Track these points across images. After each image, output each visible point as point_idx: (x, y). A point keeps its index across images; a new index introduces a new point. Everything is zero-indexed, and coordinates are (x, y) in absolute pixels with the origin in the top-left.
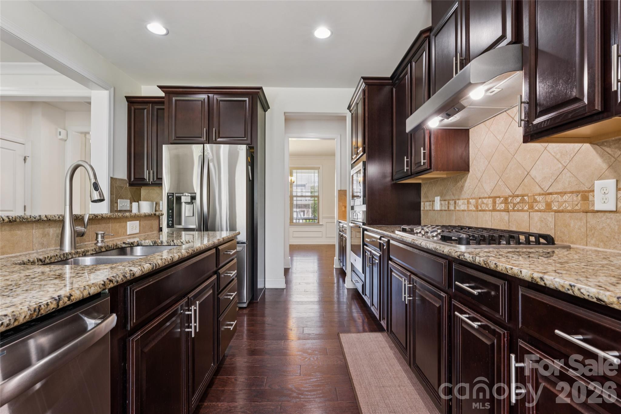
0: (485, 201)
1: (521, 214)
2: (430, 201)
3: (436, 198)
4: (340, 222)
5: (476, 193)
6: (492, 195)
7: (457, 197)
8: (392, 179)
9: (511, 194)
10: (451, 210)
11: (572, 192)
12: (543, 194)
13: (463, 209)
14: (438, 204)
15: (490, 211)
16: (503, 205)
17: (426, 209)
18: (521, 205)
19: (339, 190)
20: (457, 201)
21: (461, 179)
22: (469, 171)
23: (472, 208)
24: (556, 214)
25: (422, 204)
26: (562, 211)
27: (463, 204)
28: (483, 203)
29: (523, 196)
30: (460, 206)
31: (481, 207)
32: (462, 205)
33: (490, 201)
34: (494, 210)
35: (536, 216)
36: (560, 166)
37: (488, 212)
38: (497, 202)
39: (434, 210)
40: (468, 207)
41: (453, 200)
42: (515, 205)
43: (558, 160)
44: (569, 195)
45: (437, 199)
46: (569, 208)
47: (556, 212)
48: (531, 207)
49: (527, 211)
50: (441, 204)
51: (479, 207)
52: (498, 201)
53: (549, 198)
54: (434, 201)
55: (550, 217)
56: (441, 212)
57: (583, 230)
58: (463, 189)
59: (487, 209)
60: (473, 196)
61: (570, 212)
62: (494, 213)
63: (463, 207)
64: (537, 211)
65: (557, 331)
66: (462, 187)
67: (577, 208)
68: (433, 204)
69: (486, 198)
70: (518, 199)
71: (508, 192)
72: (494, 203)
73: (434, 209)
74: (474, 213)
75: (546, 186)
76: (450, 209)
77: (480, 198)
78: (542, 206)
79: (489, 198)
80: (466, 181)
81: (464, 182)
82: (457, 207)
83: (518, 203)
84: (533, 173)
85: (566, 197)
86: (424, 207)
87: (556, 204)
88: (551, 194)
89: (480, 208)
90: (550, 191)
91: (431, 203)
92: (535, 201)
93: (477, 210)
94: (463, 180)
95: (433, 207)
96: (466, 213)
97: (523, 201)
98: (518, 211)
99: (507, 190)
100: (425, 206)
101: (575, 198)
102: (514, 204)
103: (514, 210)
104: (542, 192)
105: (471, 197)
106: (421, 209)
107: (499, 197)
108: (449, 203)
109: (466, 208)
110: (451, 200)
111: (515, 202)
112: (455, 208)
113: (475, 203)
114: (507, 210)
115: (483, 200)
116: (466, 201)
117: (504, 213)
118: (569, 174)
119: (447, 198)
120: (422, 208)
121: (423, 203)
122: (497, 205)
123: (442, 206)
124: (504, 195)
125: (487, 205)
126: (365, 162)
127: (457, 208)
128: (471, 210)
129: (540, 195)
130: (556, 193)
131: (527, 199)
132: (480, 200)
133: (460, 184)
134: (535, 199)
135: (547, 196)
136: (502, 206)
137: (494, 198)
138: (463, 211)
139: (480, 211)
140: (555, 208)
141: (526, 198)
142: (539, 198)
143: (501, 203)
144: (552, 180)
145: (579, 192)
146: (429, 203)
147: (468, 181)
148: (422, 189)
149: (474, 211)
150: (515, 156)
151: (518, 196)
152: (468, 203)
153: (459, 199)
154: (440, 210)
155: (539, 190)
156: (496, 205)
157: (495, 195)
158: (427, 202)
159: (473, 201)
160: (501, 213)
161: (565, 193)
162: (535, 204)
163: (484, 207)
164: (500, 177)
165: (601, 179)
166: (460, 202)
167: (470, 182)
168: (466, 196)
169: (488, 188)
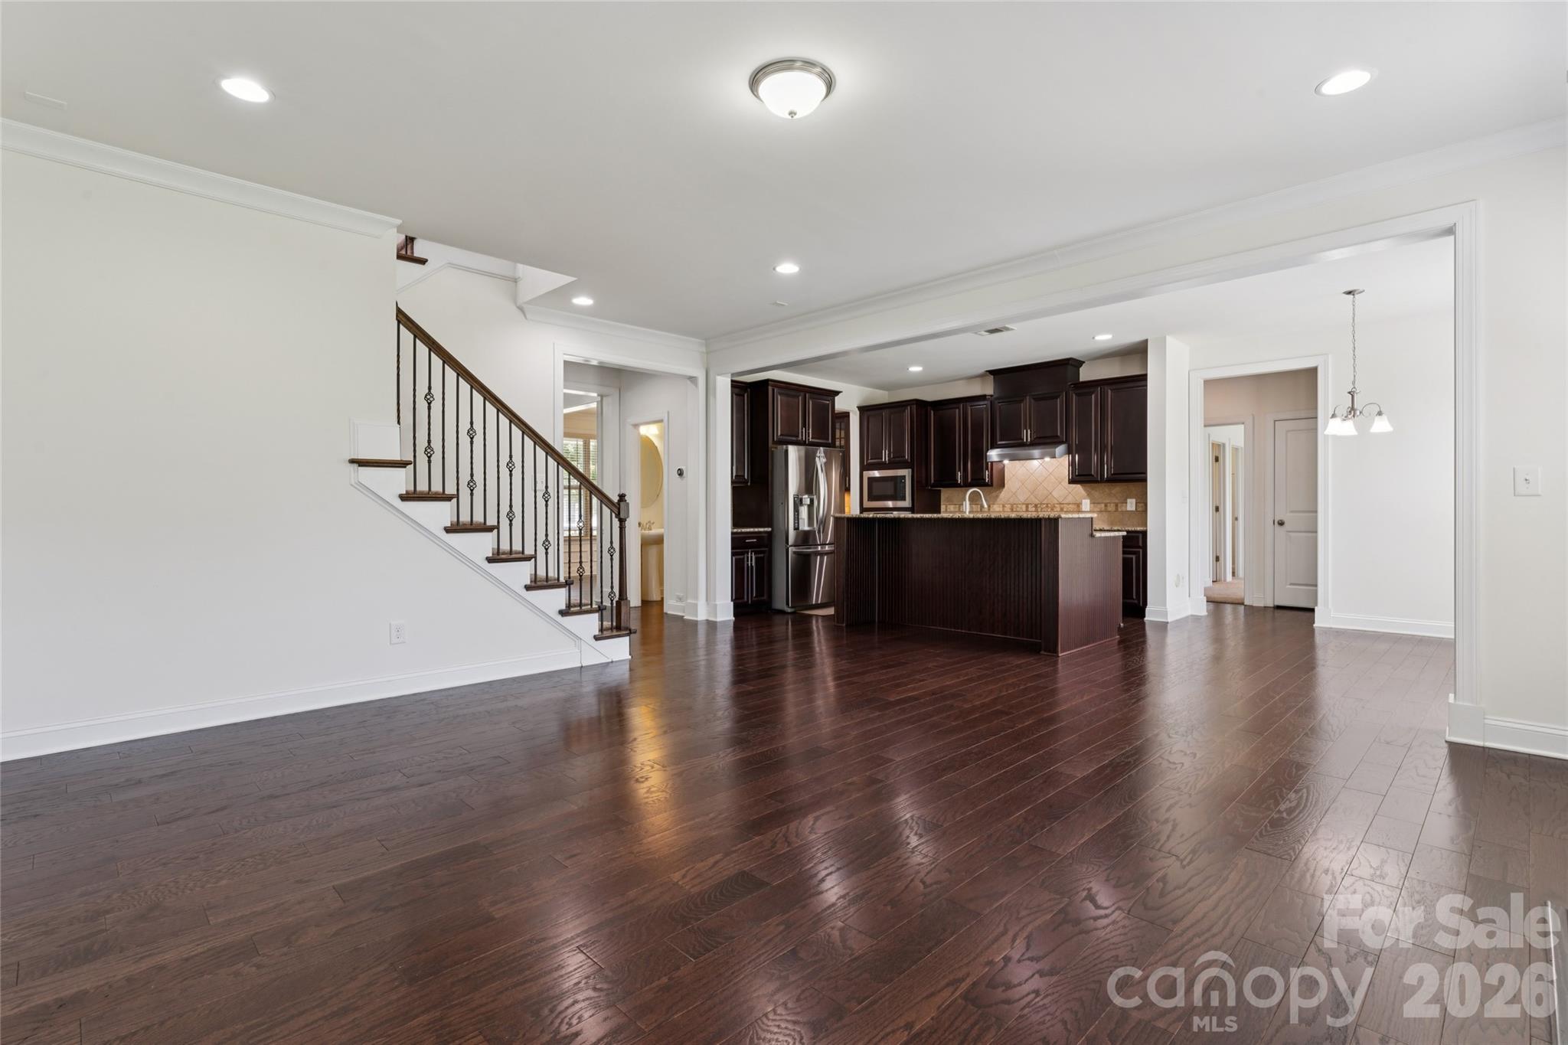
0: (1019, 506)
3: (964, 503)
5: (1010, 499)
7: (991, 503)
12: (1059, 504)
14: (967, 507)
15: (1024, 512)
16: (1034, 509)
17: (949, 510)
18: (1046, 508)
20: (991, 505)
21: (996, 490)
22: (1004, 486)
27: (998, 507)
30: (995, 508)
31: (1016, 509)
32: (998, 504)
33: (1024, 506)
34: (1027, 511)
36: (1068, 492)
42: (1042, 508)
48: (1052, 510)
49: (1050, 511)
50: (971, 507)
53: (1062, 506)
54: (963, 505)
58: (998, 498)
59: (1021, 510)
60: (1008, 503)
63: (997, 510)
64: (1055, 511)
66: (997, 496)
68: (959, 508)
69: (1020, 502)
71: (1037, 502)
72: (1027, 507)
73: (961, 510)
75: (1061, 500)
76: (983, 510)
77: (1015, 502)
78: (1057, 509)
79: (1023, 504)
80: (1001, 491)
81: (998, 492)
83: (1044, 508)
84: (1050, 493)
85: (1070, 506)
91: (957, 506)
93: (1012, 511)
97: (1047, 506)
98: (1044, 511)
103: (1041, 511)
107: (1031, 504)
108: (981, 506)
109: (1001, 510)
112: (989, 510)
113: (1010, 507)
114: (1037, 512)
116: (1001, 506)
118: (1071, 497)
121: (944, 506)
122: (1029, 509)
123: (973, 508)
124: (1034, 503)
125: (1021, 508)
127: (991, 510)
128: (1007, 512)
130: (1064, 503)
131: (1050, 506)
132: (1015, 505)
133: (994, 494)
134: (1054, 506)
138: (999, 512)
144: (1063, 498)
145: (1075, 504)
146: (955, 505)
147: (1003, 491)
148: (942, 494)
150: (1042, 484)
151: (1044, 505)
152: (1004, 506)
153: (993, 504)
155: (1056, 502)
157: (1028, 503)
158: (951, 505)
159: (1008, 506)
161: (1070, 504)
162: (1054, 508)
163: (1018, 509)
164: (1032, 494)
165: (1084, 499)
166: (995, 506)
167: (1004, 495)
168: (1001, 502)
169: (1022, 499)
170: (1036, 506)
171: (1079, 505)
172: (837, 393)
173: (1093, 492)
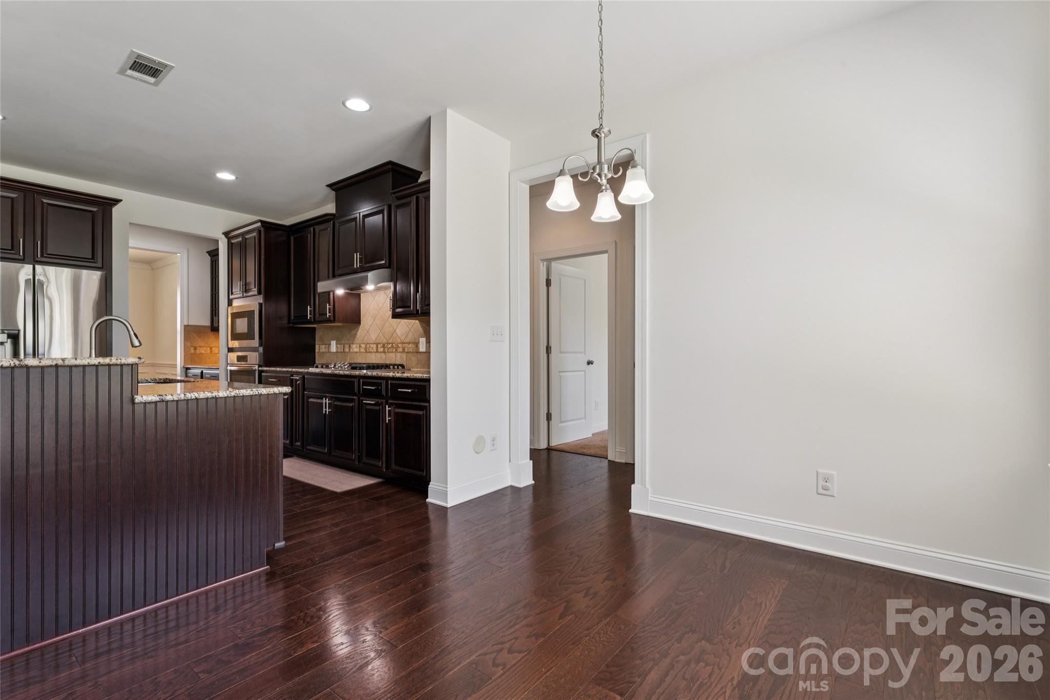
0: (372, 346)
1: (391, 354)
3: (332, 342)
4: (187, 369)
5: (365, 339)
6: (375, 342)
7: (351, 342)
8: (289, 322)
10: (345, 352)
11: (413, 343)
13: (356, 351)
14: (334, 347)
15: (374, 352)
17: (321, 351)
18: (392, 349)
19: (185, 326)
20: (351, 345)
22: (360, 324)
23: (363, 350)
25: (317, 346)
26: (409, 352)
28: (370, 347)
29: (392, 344)
31: (369, 349)
32: (355, 348)
33: (375, 346)
34: (377, 352)
35: (399, 355)
36: (408, 329)
37: (373, 353)
38: (379, 346)
39: (330, 352)
40: (360, 349)
41: (348, 344)
42: (388, 349)
43: (407, 326)
45: (333, 343)
46: (411, 351)
47: (407, 353)
48: (396, 350)
49: (394, 352)
50: (337, 347)
51: (367, 349)
53: (404, 346)
54: (330, 344)
55: (404, 356)
57: (416, 361)
60: (363, 342)
61: (412, 353)
62: (377, 354)
63: (356, 350)
64: (399, 352)
65: (399, 390)
66: (355, 335)
68: (329, 347)
69: (372, 344)
70: (390, 346)
71: (385, 341)
72: (377, 347)
74: (364, 354)
75: (402, 339)
76: (345, 350)
77: (368, 344)
78: (401, 350)
79: (374, 344)
80: (358, 330)
83: (390, 348)
84: (397, 331)
85: (410, 345)
86: (319, 350)
87: (407, 349)
88: (404, 343)
89: (368, 351)
90: (404, 342)
91: (327, 346)
92: (398, 347)
93: (366, 352)
94: (356, 330)
95: (329, 349)
96: (358, 354)
97: (392, 346)
98: (390, 352)
99: (384, 340)
100: (319, 348)
101: (413, 346)
103: (388, 352)
107: (380, 344)
108: (344, 346)
109: (358, 351)
110: (346, 344)
111: (388, 347)
112: (349, 350)
114: (384, 352)
115: (370, 345)
116: (358, 346)
117: (383, 354)
119: (343, 342)
120: (317, 350)
122: (379, 349)
123: (338, 349)
124: (382, 342)
125: (373, 348)
126: (261, 304)
127: (351, 350)
129: (400, 343)
130: (407, 343)
131: (394, 346)
133: (353, 332)
134: (398, 345)
136: (382, 350)
137: (377, 344)
138: (356, 352)
139: (368, 352)
140: (406, 351)
142: (400, 345)
143: (381, 347)
144: (404, 337)
146: (325, 345)
147: (360, 331)
148: (316, 333)
151: (390, 344)
152: (360, 346)
153: (353, 344)
154: (336, 352)
155: (399, 341)
157: (378, 342)
158: (323, 344)
159: (363, 346)
161: (410, 343)
162: (398, 349)
164: (380, 329)
165: (421, 337)
166: (354, 346)
167: (361, 332)
169: (373, 337)
171: (417, 344)
172: (117, 201)
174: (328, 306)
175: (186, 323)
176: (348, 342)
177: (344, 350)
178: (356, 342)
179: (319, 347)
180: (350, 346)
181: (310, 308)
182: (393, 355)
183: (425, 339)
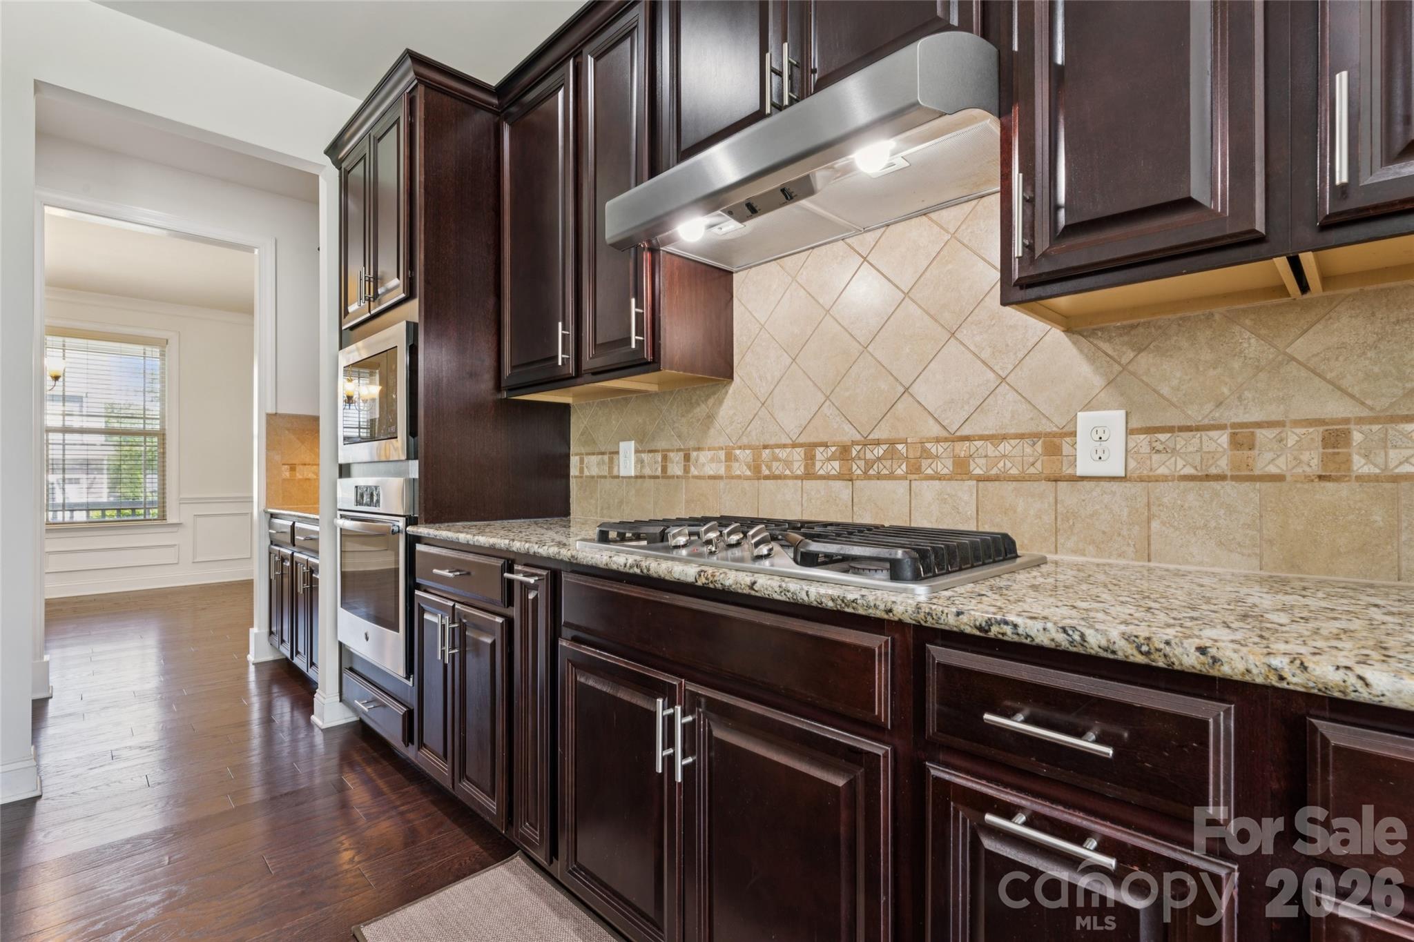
1: (887, 484)
2: (603, 454)
3: (623, 445)
4: (273, 516)
5: (754, 433)
6: (802, 440)
7: (692, 444)
8: (498, 387)
9: (858, 437)
10: (673, 477)
11: (1021, 436)
12: (946, 440)
13: (711, 473)
14: (628, 460)
15: (797, 477)
16: (836, 464)
17: (586, 473)
18: (888, 463)
19: (268, 415)
20: (694, 455)
21: (708, 397)
22: (731, 377)
23: (740, 469)
24: (980, 483)
25: (574, 460)
26: (997, 479)
27: (712, 460)
28: (776, 459)
29: (892, 443)
30: (703, 465)
31: (769, 468)
32: (708, 463)
33: (798, 454)
34: (809, 475)
35: (928, 491)
36: (991, 375)
37: (790, 482)
38: (819, 456)
39: (618, 477)
40: (728, 468)
41: (679, 450)
42: (869, 464)
43: (984, 362)
44: (1013, 442)
45: (628, 448)
46: (1014, 471)
47: (980, 479)
48: (915, 469)
49: (904, 478)
50: (640, 462)
51: (764, 468)
52: (820, 453)
53: (962, 449)
54: (617, 453)
55: (965, 492)
56: (639, 481)
57: (1048, 519)
58: (712, 422)
59: (787, 472)
60: (745, 441)
61: (1015, 479)
62: (808, 484)
63: (710, 470)
64: (931, 478)
66: (710, 417)
67: (1032, 470)
68: (611, 461)
69: (784, 446)
70: (879, 451)
71: (849, 434)
72: (810, 458)
73: (615, 473)
74: (746, 484)
75: (953, 421)
76: (670, 472)
77: (765, 447)
78: (944, 467)
79: (794, 446)
80: (721, 402)
81: (714, 404)
82: (692, 469)
83: (879, 459)
84: (919, 390)
85: (1005, 447)
86: (581, 470)
87: (982, 461)
88: (967, 438)
89: (766, 472)
90: (966, 431)
91: (606, 457)
92: (925, 453)
93: (757, 475)
94: (711, 401)
95: (611, 468)
96: (721, 484)
97: (892, 454)
98: (879, 477)
99: (847, 428)
100: (583, 465)
101: (1028, 450)
102: (866, 462)
103: (866, 476)
104: (944, 434)
105: (739, 444)
106: (571, 474)
107: (825, 445)
108: (665, 458)
109: (722, 471)
110: (673, 451)
111: (869, 456)
112: (686, 470)
113: (750, 459)
114: (848, 477)
115: (777, 451)
116: (722, 454)
117: (838, 485)
118: (1012, 396)
119: (662, 444)
120: (574, 471)
121: (577, 458)
122: (818, 465)
123: (642, 467)
124: (838, 438)
125: (788, 463)
126: (416, 325)
127: (694, 471)
128: (739, 477)
129: (938, 440)
130: (981, 438)
131: (904, 451)
132: (767, 451)
133: (701, 410)
134: (924, 450)
135: (958, 445)
136: (833, 467)
137: (810, 448)
138: (712, 477)
139: (767, 478)
140: (978, 471)
141: (900, 447)
142: (933, 448)
143: (829, 460)
144: (968, 409)
145: (1035, 436)
146: (600, 456)
147: (729, 402)
148: (573, 420)
149: (747, 478)
150: (870, 349)
151: (878, 443)
152: (730, 457)
153: (699, 449)
154: (636, 477)
155: (936, 430)
156: (814, 464)
157: (812, 439)
158: (593, 454)
159: (745, 455)
160: (831, 483)
161: (1004, 437)
162: (925, 463)
163: (777, 468)
164: (827, 398)
166: (704, 456)
167: (733, 408)
168: (722, 441)
169: (790, 422)
170: (844, 452)
171: (1054, 440)
173: (1145, 360)
174: (634, 310)
175: (271, 410)
176: (678, 444)
177: (664, 469)
178: (710, 442)
179: (582, 461)
180: (687, 458)
181: (564, 329)
182: (900, 488)
183: (1121, 414)
